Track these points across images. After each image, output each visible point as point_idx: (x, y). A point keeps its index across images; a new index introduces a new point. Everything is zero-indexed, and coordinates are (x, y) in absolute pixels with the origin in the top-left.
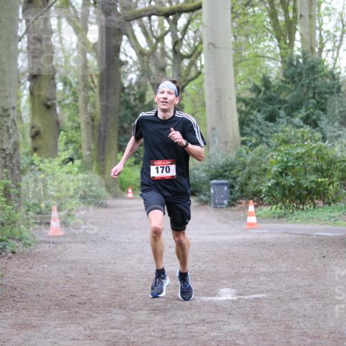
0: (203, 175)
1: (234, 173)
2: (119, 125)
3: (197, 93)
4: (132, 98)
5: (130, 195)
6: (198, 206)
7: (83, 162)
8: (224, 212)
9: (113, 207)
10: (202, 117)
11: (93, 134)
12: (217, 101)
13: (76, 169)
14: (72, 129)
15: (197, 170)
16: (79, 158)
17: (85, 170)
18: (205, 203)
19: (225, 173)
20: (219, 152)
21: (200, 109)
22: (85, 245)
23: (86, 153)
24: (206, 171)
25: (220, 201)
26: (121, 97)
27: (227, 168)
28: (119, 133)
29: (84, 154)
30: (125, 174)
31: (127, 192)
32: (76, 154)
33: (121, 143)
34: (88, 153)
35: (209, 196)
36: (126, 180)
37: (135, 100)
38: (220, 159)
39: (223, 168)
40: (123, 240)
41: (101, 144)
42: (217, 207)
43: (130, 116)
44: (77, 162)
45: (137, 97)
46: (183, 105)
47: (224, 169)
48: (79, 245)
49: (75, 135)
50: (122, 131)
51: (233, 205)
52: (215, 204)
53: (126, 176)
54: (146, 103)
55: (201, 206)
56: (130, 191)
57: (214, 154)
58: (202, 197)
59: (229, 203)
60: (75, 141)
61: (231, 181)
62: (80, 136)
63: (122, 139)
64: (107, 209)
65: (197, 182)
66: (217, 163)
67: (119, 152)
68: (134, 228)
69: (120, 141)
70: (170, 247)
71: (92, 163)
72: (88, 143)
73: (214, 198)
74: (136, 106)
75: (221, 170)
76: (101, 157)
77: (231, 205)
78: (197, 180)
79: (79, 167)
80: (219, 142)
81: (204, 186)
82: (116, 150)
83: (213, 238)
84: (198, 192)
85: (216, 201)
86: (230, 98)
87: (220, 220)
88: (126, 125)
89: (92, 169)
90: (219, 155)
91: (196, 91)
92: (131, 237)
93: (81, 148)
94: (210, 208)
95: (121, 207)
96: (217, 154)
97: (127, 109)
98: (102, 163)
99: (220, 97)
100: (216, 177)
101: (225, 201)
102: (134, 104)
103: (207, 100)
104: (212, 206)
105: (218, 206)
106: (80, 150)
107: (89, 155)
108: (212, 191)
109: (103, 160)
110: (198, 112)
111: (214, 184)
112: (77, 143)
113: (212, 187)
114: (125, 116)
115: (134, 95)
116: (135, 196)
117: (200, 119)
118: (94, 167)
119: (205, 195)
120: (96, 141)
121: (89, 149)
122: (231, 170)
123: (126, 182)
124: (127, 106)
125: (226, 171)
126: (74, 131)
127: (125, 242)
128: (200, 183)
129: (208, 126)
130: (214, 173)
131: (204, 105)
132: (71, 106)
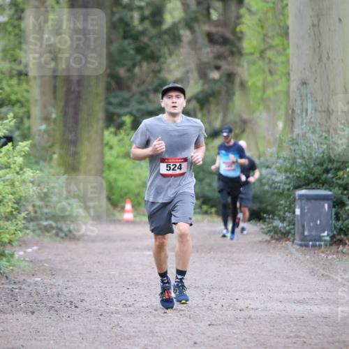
0: (280, 178)
1: (345, 176)
2: (109, 71)
3: (273, 9)
4: (136, 15)
5: (129, 216)
6: (268, 242)
7: (33, 146)
8: (323, 255)
9: (93, 240)
10: (281, 59)
11: (55, 87)
12: (313, 25)
13: (20, 160)
14: (11, 77)
15: (267, 167)
16: (25, 137)
17: (37, 163)
18: (283, 235)
19: (325, 176)
20: (314, 132)
21: (277, 41)
22: (34, 317)
23: (39, 127)
24: (286, 171)
25: (314, 233)
26: (113, 13)
27: (330, 166)
28: (108, 89)
29: (34, 130)
30: (119, 173)
31: (123, 209)
32: (18, 128)
33: (111, 109)
34: (43, 127)
35: (292, 223)
36: (120, 184)
37: (143, 19)
38: (315, 145)
39: (321, 164)
40: (113, 308)
41: (71, 110)
42: (307, 246)
43: (132, 52)
44: (24, 146)
45: (147, 13)
46: (242, 32)
47: (325, 166)
48: (21, 316)
49: (16, 88)
50: (113, 84)
51: (341, 242)
52: (304, 238)
53: (121, 177)
54: (165, 27)
55: (274, 241)
56: (128, 207)
57: (304, 135)
58: (277, 223)
59: (333, 237)
60: (18, 101)
61: (337, 191)
62: (27, 91)
63: (114, 100)
64: (81, 244)
65: (266, 192)
66: (311, 154)
67: (107, 127)
68: (136, 284)
69: (110, 104)
70: (209, 325)
71: (51, 146)
72: (45, 107)
73: (303, 226)
74: (144, 32)
75: (317, 170)
76: (71, 137)
77: (336, 241)
78: (266, 187)
79: (26, 156)
80: (316, 110)
81: (282, 202)
82: (101, 124)
83: (300, 310)
84: (268, 213)
85: (306, 233)
86: (340, 20)
87: (313, 273)
88: (122, 72)
89: (51, 159)
90: (315, 137)
91: (271, 5)
92: (130, 301)
93: (29, 117)
94: (293, 248)
95: (109, 239)
96: (309, 135)
97: (125, 38)
98: (72, 149)
99: (318, 16)
100: (307, 184)
101: (326, 234)
102: (140, 28)
103: (291, 22)
104: (297, 241)
105: (310, 243)
106: (25, 120)
107: (46, 131)
108: (298, 211)
109: (74, 143)
110: (271, 47)
111: (301, 196)
112: (22, 106)
113: (298, 204)
114: (122, 51)
115: (141, 8)
116: (138, 219)
117: (275, 63)
118: (55, 156)
119: (283, 220)
120: (62, 104)
121: (46, 119)
122: (338, 169)
123: (121, 189)
124: (125, 32)
125: (327, 171)
126: (14, 81)
127: (117, 312)
128: (273, 194)
129: (292, 77)
130: (304, 173)
131: (285, 33)
132: (10, 29)
